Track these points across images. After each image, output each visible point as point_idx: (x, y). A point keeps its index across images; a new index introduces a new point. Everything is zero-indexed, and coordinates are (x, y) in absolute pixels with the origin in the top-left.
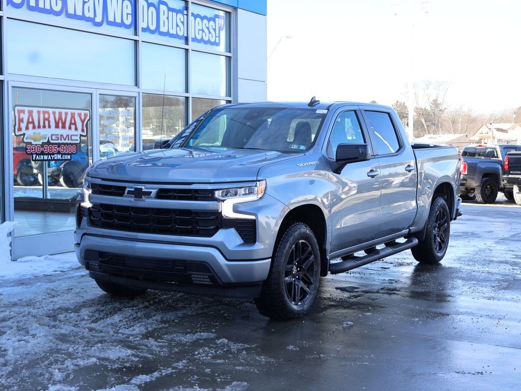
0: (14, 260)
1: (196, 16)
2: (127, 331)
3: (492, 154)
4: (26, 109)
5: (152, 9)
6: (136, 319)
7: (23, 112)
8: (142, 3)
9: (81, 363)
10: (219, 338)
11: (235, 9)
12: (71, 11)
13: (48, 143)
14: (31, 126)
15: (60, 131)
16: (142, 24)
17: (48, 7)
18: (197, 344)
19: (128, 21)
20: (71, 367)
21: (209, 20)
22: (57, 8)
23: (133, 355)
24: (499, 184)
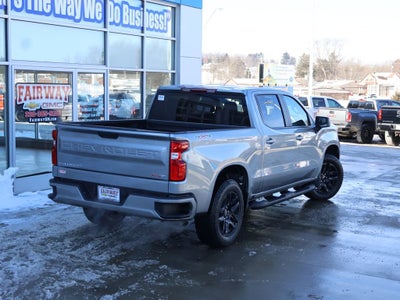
0: (16, 195)
1: (149, 11)
2: (97, 258)
3: (370, 106)
4: (25, 86)
5: (117, 8)
6: (104, 248)
7: (23, 87)
8: (110, 4)
9: (66, 284)
10: (161, 264)
11: (179, 5)
12: (57, 12)
13: (41, 109)
14: (28, 98)
15: (48, 101)
16: (110, 19)
17: (41, 10)
18: (146, 269)
19: (99, 18)
20: (58, 288)
21: (159, 14)
22: (48, 11)
23: (101, 278)
24: (374, 128)
